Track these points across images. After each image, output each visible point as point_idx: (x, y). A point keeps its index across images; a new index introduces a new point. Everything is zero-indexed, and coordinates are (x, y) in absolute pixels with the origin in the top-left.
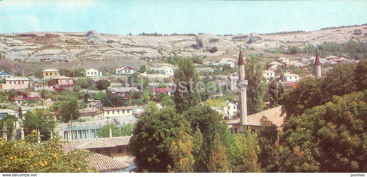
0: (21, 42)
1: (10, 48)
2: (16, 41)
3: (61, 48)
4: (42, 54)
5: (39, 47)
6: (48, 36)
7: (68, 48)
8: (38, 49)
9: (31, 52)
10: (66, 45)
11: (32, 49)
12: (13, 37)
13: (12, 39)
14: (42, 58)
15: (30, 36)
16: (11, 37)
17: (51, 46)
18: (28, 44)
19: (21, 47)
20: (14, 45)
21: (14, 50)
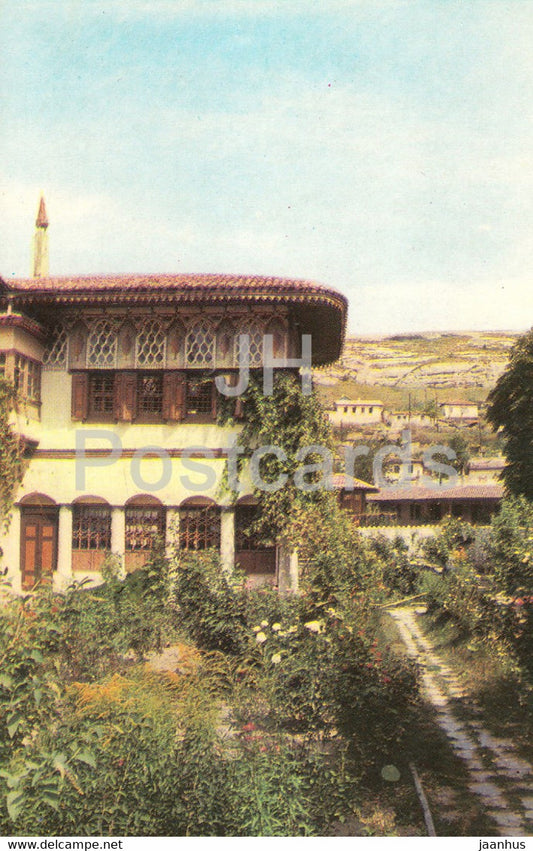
0: (391, 352)
1: (370, 363)
2: (381, 350)
3: (472, 360)
4: (431, 371)
5: (426, 359)
6: (449, 338)
7: (484, 361)
8: (424, 363)
9: (407, 370)
10: (483, 354)
11: (411, 364)
12: (377, 342)
13: (374, 346)
14: (429, 379)
15: (411, 338)
16: (372, 342)
17: (451, 356)
18: (405, 354)
19: (389, 361)
20: (377, 358)
21: (376, 366)
